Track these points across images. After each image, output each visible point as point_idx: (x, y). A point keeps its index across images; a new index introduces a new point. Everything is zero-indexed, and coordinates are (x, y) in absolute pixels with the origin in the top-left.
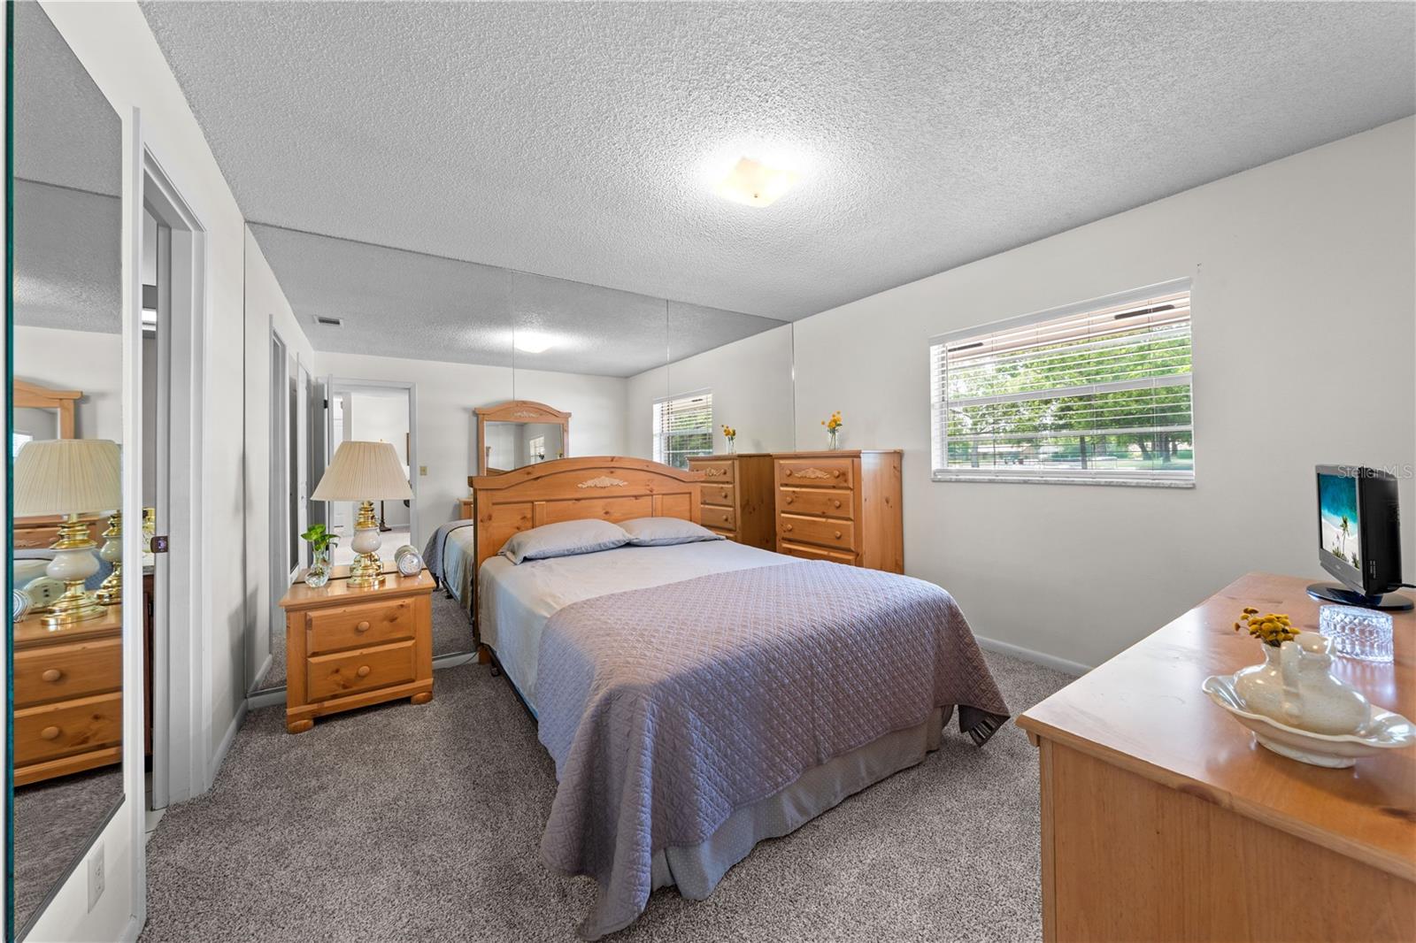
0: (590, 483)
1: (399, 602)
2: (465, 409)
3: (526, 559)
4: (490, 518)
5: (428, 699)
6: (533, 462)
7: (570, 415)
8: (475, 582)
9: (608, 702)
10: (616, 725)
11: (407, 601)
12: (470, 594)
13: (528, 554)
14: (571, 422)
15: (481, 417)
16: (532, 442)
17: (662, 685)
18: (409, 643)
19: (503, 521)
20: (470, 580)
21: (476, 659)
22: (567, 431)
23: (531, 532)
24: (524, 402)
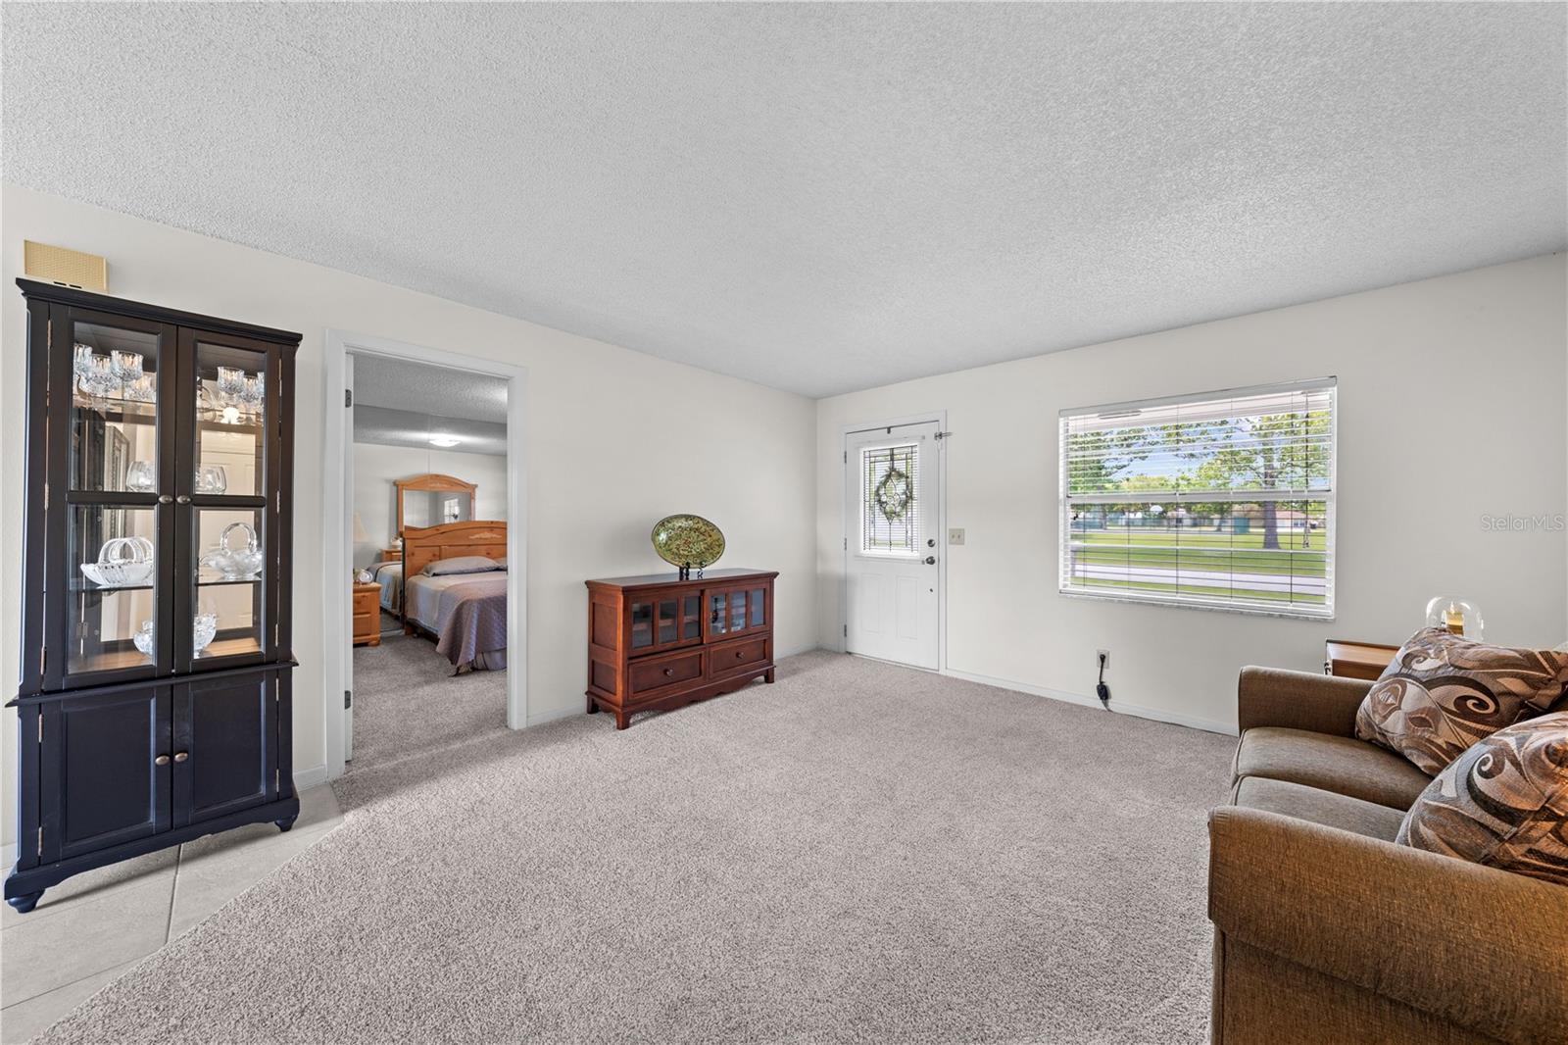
0: (477, 536)
1: (362, 594)
2: (387, 481)
3: (434, 575)
4: (413, 554)
5: (378, 644)
6: (447, 521)
7: (476, 486)
8: (402, 592)
9: (462, 605)
10: (465, 611)
11: (367, 594)
12: (399, 600)
13: (436, 571)
14: (478, 492)
15: (400, 487)
16: (447, 503)
17: (482, 600)
18: (368, 615)
19: (420, 556)
20: (399, 591)
21: (403, 633)
22: (474, 498)
23: (438, 562)
24: (437, 476)
